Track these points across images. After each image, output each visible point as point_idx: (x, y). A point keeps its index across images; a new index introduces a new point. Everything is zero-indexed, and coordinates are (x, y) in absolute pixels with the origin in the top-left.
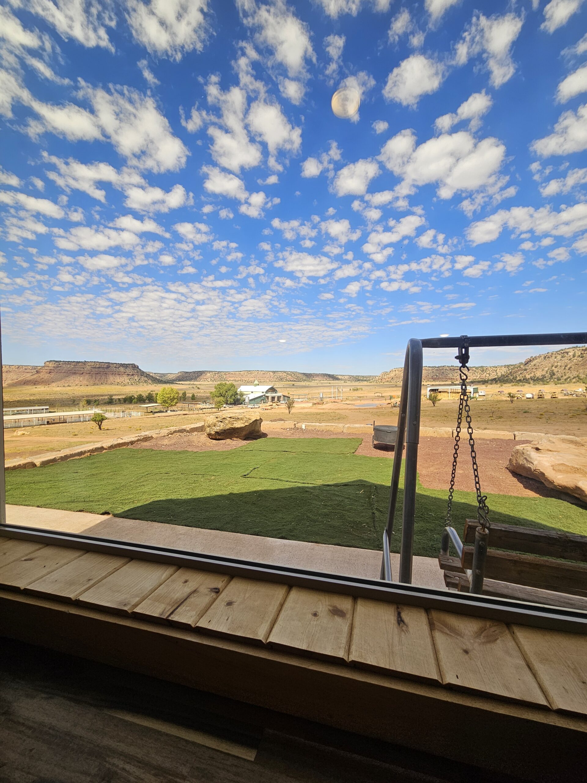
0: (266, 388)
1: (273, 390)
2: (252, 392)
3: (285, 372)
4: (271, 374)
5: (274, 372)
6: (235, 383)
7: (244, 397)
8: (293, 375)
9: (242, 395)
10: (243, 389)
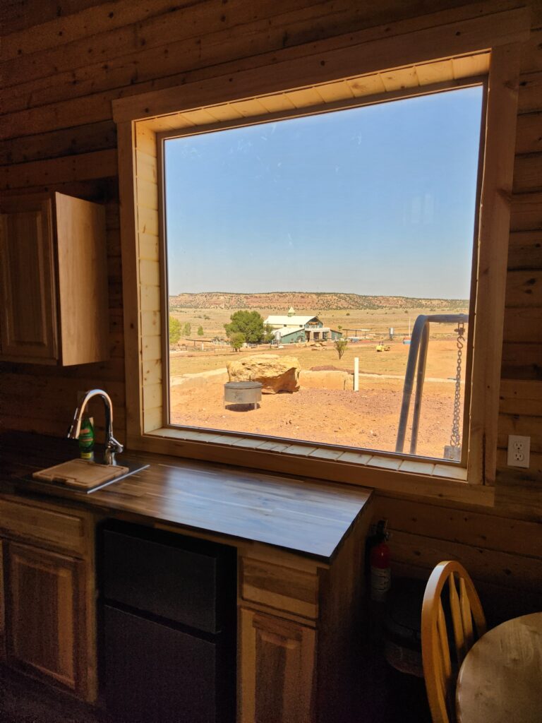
0: (305, 319)
1: (315, 321)
2: (285, 326)
3: (335, 294)
4: (314, 296)
5: (318, 294)
6: (258, 311)
7: (274, 332)
8: (348, 299)
9: (269, 329)
10: (271, 320)
